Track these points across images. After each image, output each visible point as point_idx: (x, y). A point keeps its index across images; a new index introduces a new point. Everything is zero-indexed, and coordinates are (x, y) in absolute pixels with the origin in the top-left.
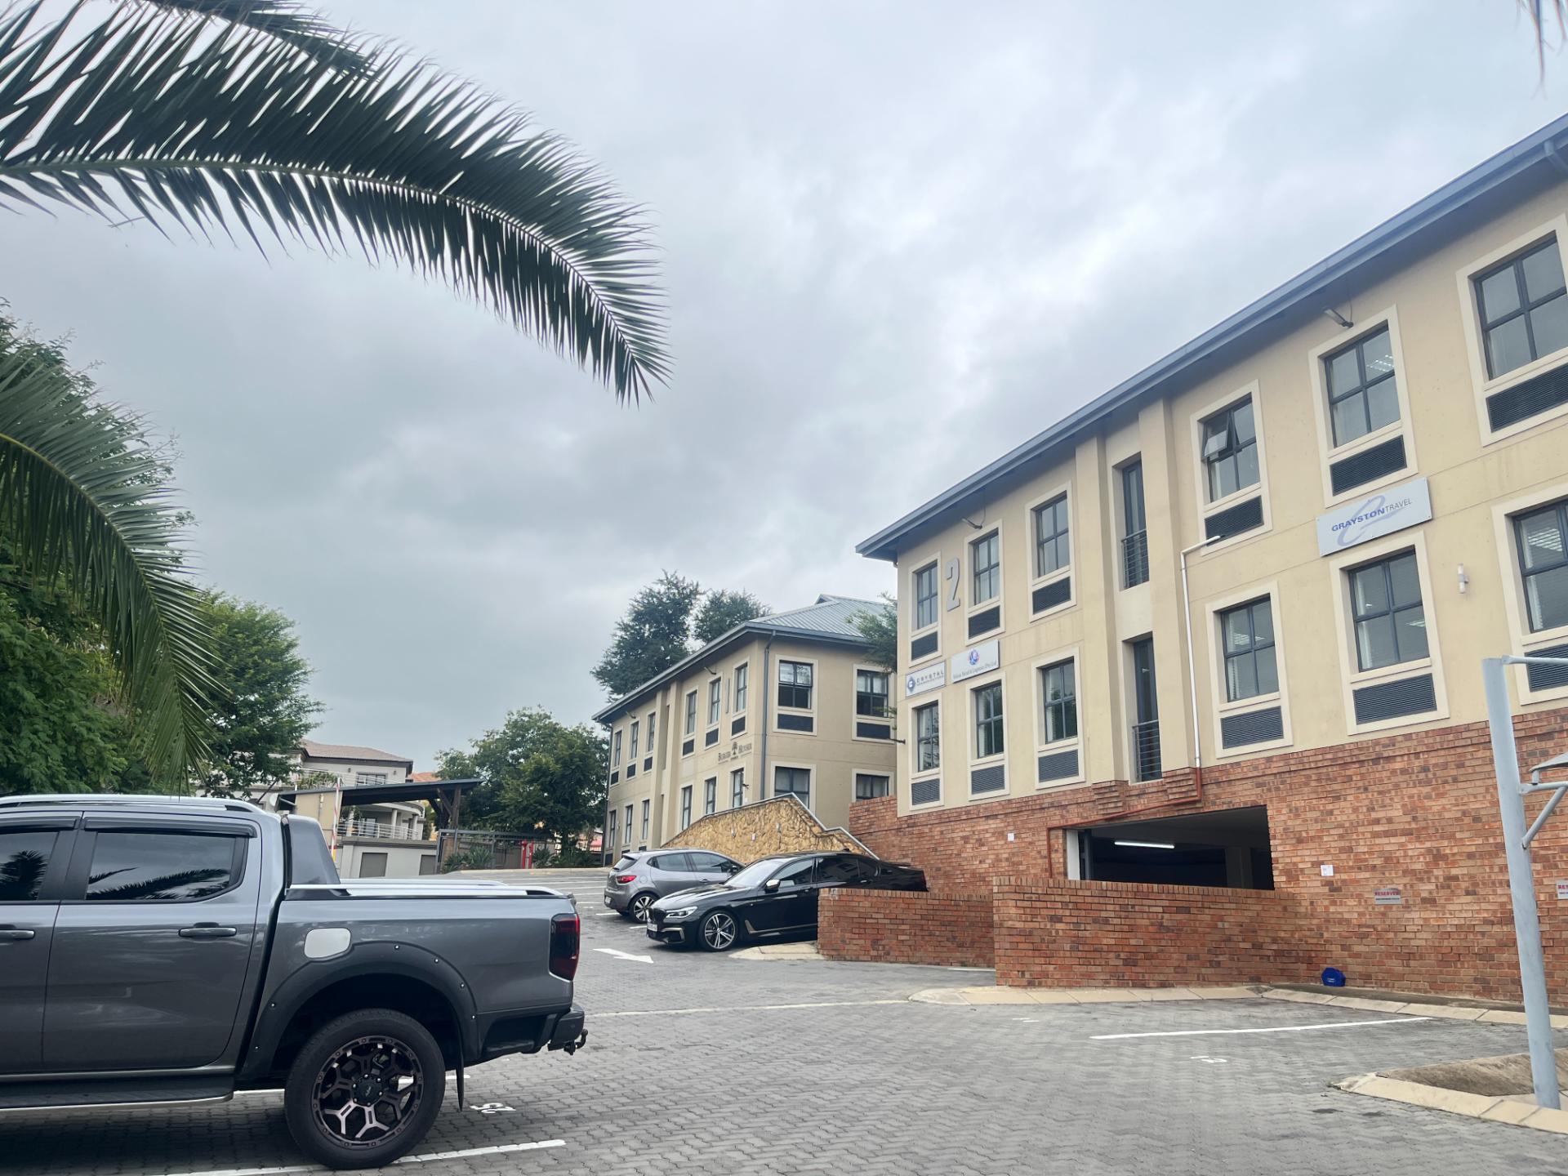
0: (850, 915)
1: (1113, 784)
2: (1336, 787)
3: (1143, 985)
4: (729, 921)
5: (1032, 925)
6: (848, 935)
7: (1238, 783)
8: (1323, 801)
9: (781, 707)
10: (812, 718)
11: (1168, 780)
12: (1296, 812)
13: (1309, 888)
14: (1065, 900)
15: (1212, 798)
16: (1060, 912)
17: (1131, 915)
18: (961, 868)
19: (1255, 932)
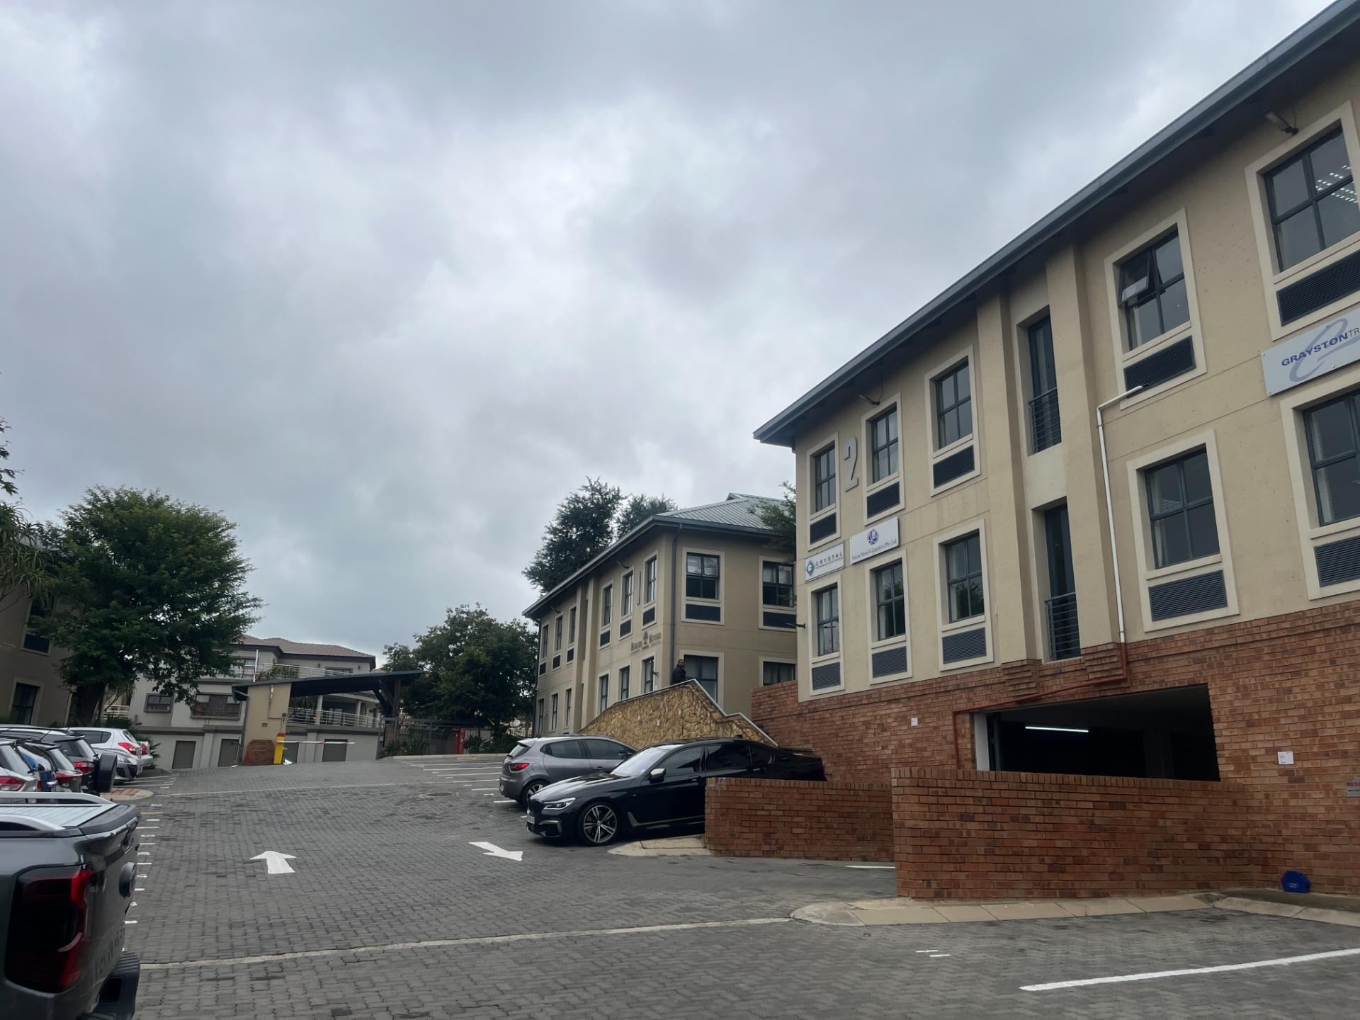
0: (739, 806)
1: (1025, 663)
2: (1293, 661)
3: (1072, 895)
4: (610, 813)
5: (938, 825)
6: (737, 829)
7: (1171, 659)
8: (1279, 678)
9: (690, 598)
10: (719, 609)
11: (1088, 658)
12: (1245, 692)
13: (1262, 779)
14: (977, 795)
15: (1140, 676)
16: (972, 809)
17: (1056, 812)
18: (862, 754)
19: (1201, 829)
